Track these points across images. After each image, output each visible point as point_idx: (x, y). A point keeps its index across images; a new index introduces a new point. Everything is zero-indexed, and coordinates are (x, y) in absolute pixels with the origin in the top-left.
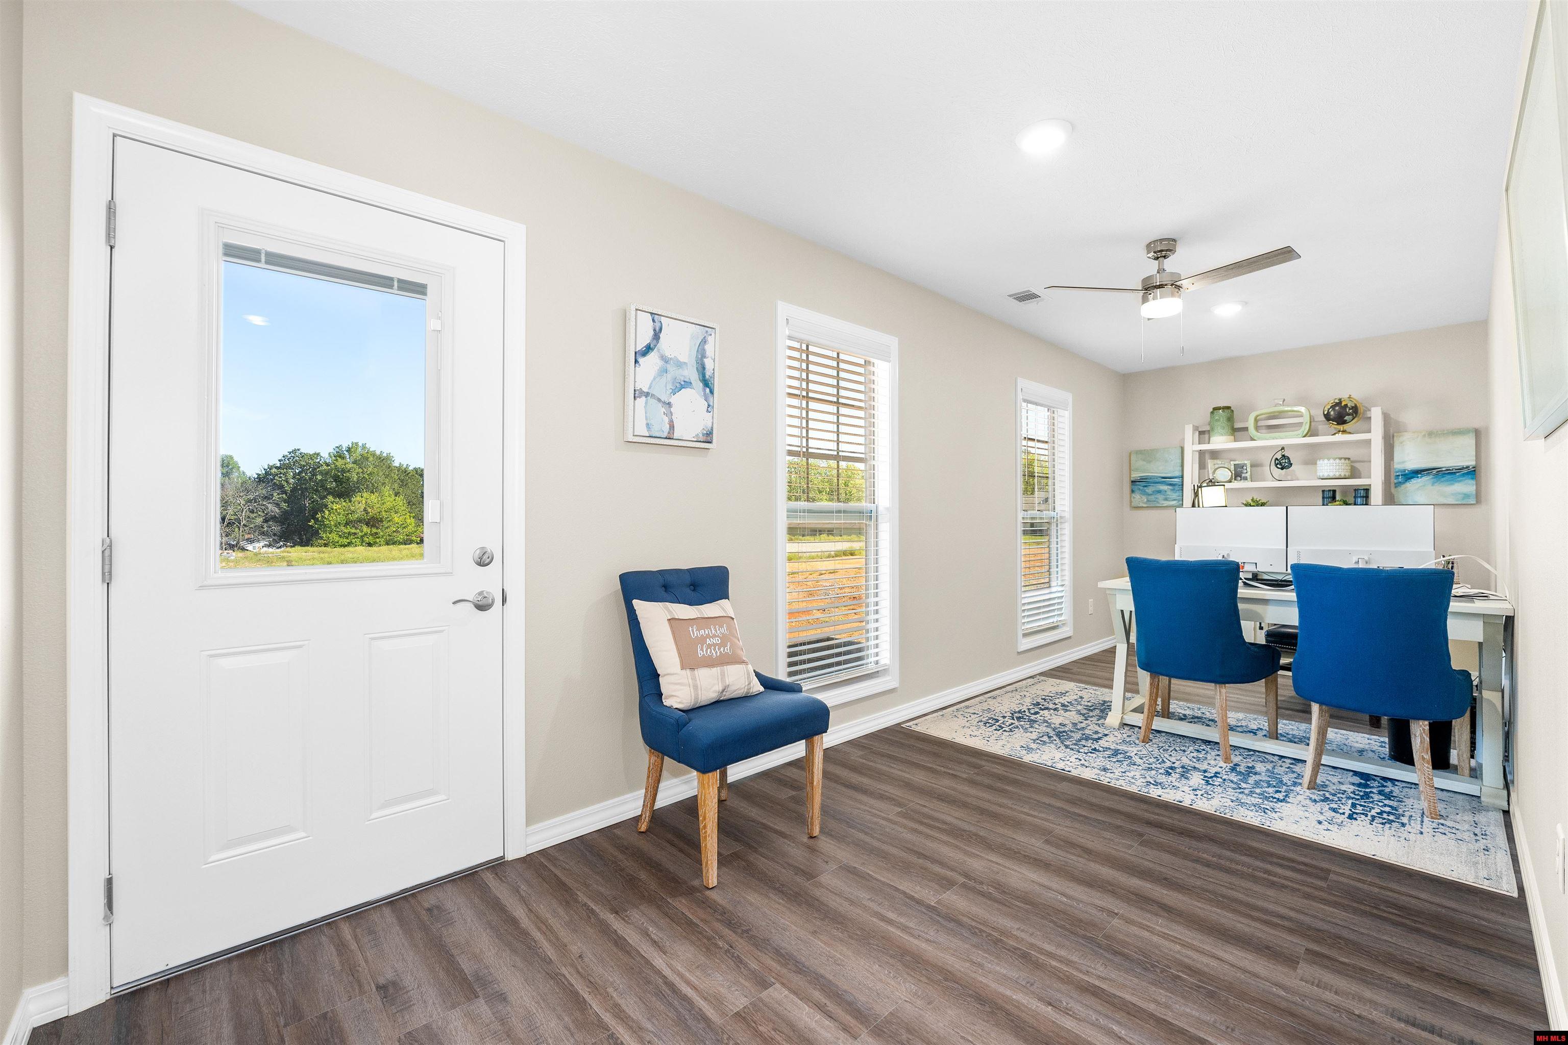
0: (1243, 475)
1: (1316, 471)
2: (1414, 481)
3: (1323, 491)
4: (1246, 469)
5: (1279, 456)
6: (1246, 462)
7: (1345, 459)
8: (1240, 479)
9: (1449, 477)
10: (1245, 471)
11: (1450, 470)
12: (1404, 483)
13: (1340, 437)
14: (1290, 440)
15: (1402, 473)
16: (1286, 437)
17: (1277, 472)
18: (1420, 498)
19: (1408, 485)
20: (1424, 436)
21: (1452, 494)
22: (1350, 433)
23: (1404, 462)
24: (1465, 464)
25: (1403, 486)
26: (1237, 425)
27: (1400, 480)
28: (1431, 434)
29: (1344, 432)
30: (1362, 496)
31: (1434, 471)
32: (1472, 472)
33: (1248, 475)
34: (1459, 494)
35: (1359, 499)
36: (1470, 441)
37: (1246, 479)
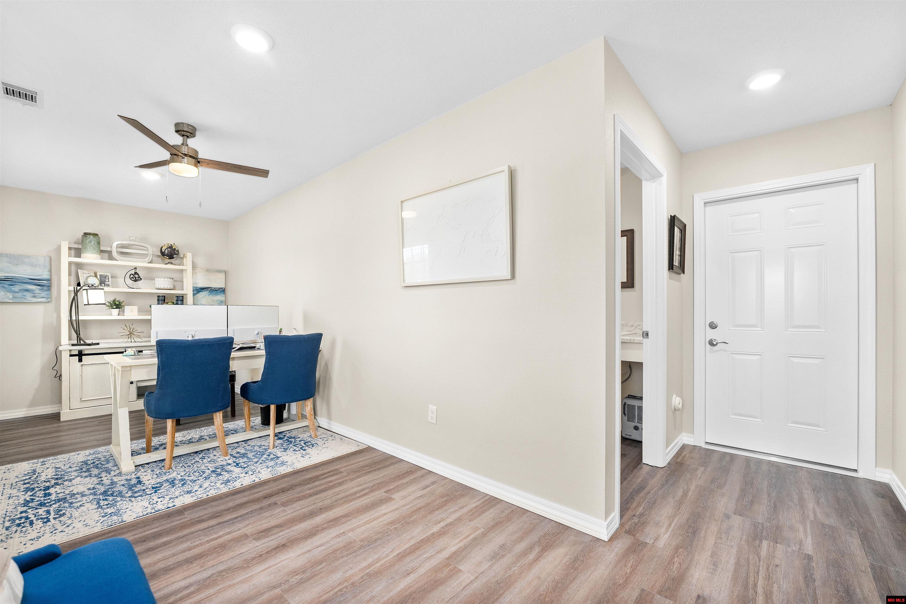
0: (106, 283)
1: (155, 284)
2: (201, 293)
3: (159, 296)
4: (108, 279)
5: (133, 272)
6: (108, 274)
7: (170, 278)
8: (104, 285)
9: (215, 292)
10: (108, 280)
11: (215, 289)
12: (197, 294)
13: (169, 266)
14: (141, 264)
15: (196, 289)
16: (138, 262)
17: (129, 282)
18: (203, 301)
19: (198, 295)
20: (206, 271)
21: (216, 301)
22: (174, 264)
23: (196, 283)
24: (221, 287)
25: (196, 295)
26: (102, 248)
27: (195, 292)
28: (208, 270)
29: (171, 263)
30: (180, 300)
31: (209, 289)
32: (223, 291)
33: (110, 283)
34: (219, 300)
35: (180, 302)
36: (222, 276)
37: (108, 285)
